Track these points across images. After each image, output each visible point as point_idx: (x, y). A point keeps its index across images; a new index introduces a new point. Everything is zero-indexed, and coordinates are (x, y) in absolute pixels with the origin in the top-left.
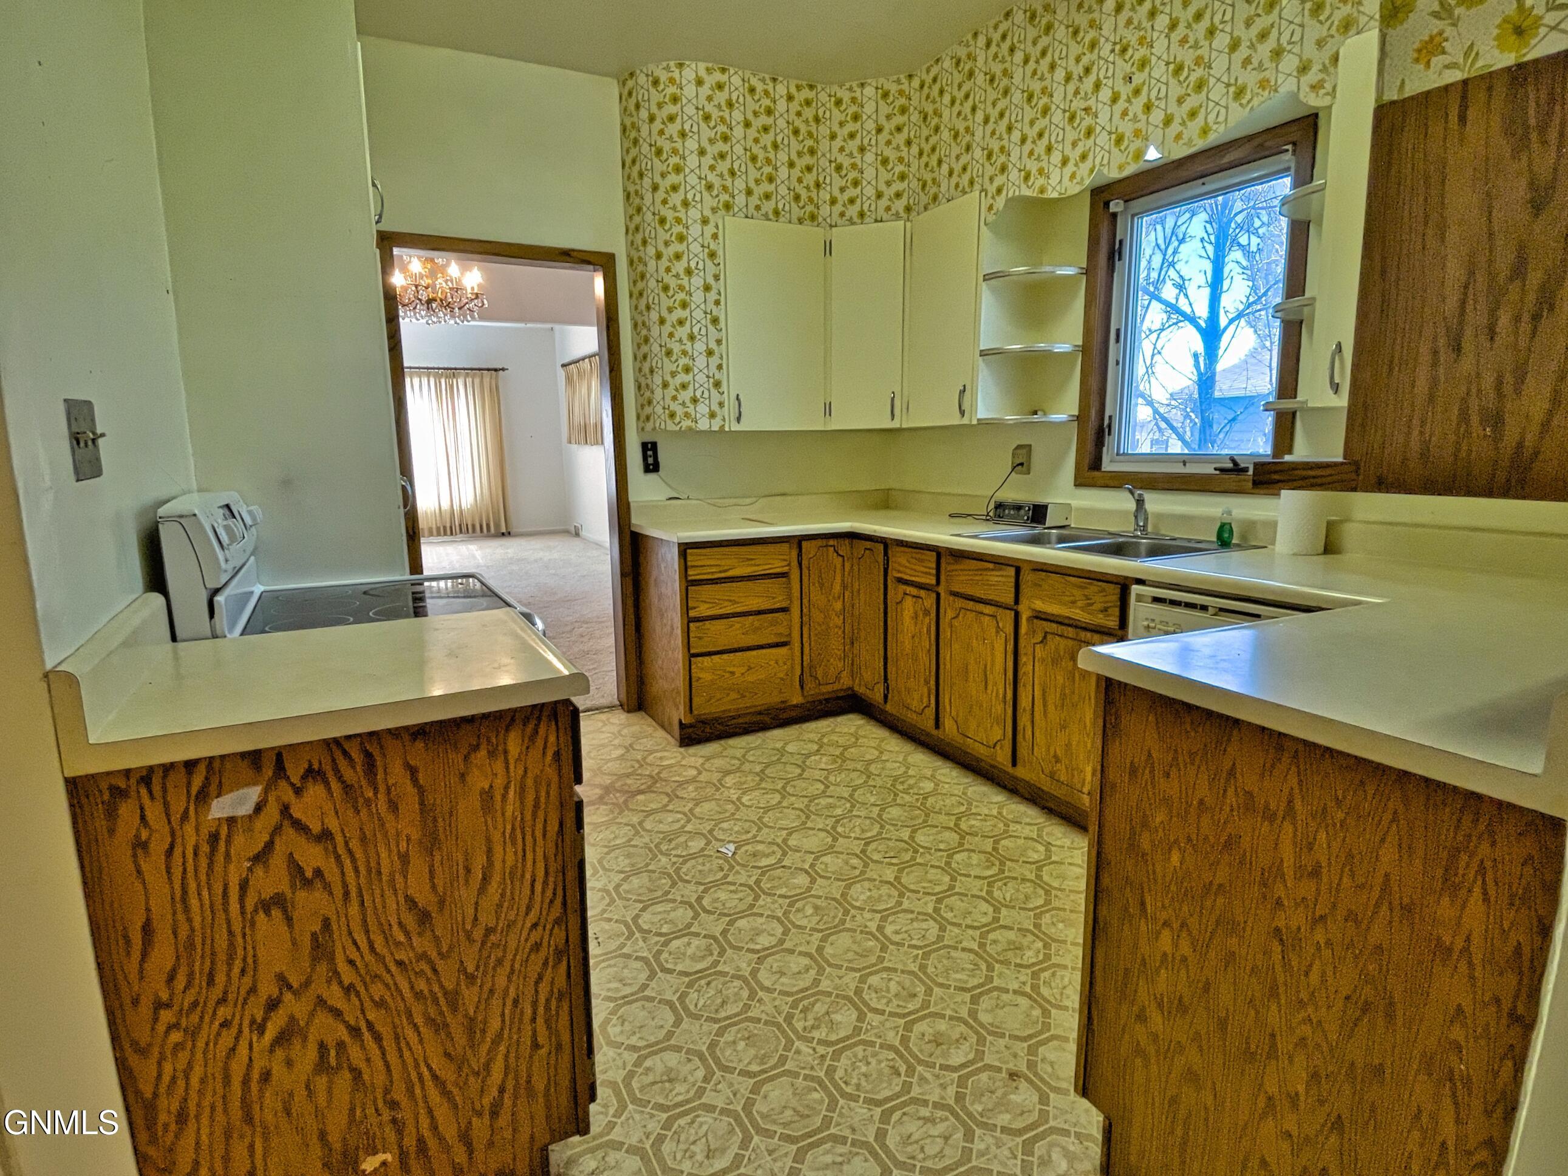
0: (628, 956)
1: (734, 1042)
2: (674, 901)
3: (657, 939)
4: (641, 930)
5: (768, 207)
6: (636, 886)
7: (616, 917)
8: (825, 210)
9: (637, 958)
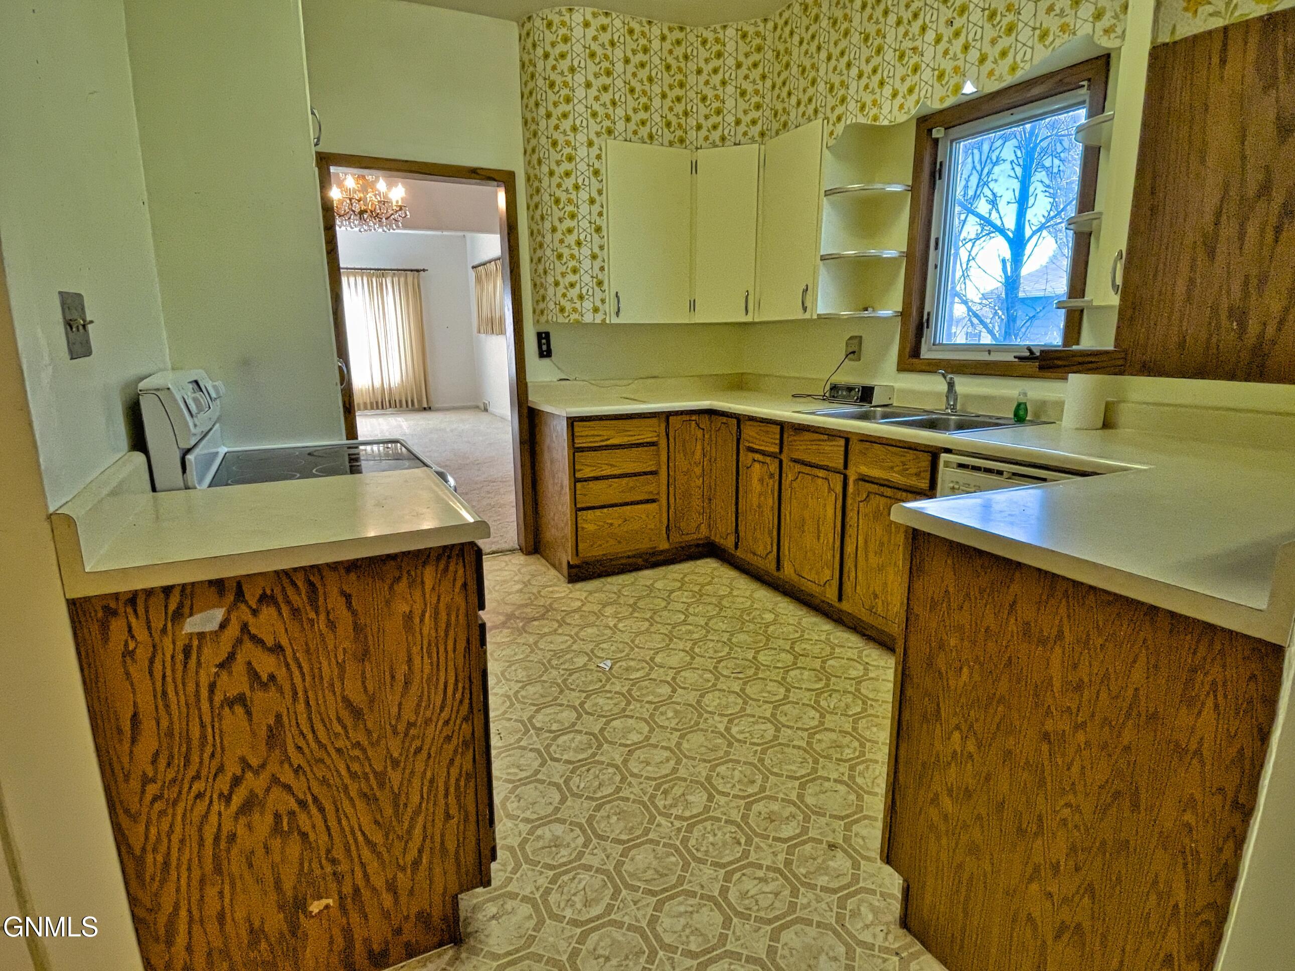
0: (524, 748)
1: (608, 816)
2: (561, 705)
3: (548, 735)
4: (534, 727)
5: (644, 132)
6: (531, 692)
7: (514, 717)
8: (692, 134)
9: (531, 750)
